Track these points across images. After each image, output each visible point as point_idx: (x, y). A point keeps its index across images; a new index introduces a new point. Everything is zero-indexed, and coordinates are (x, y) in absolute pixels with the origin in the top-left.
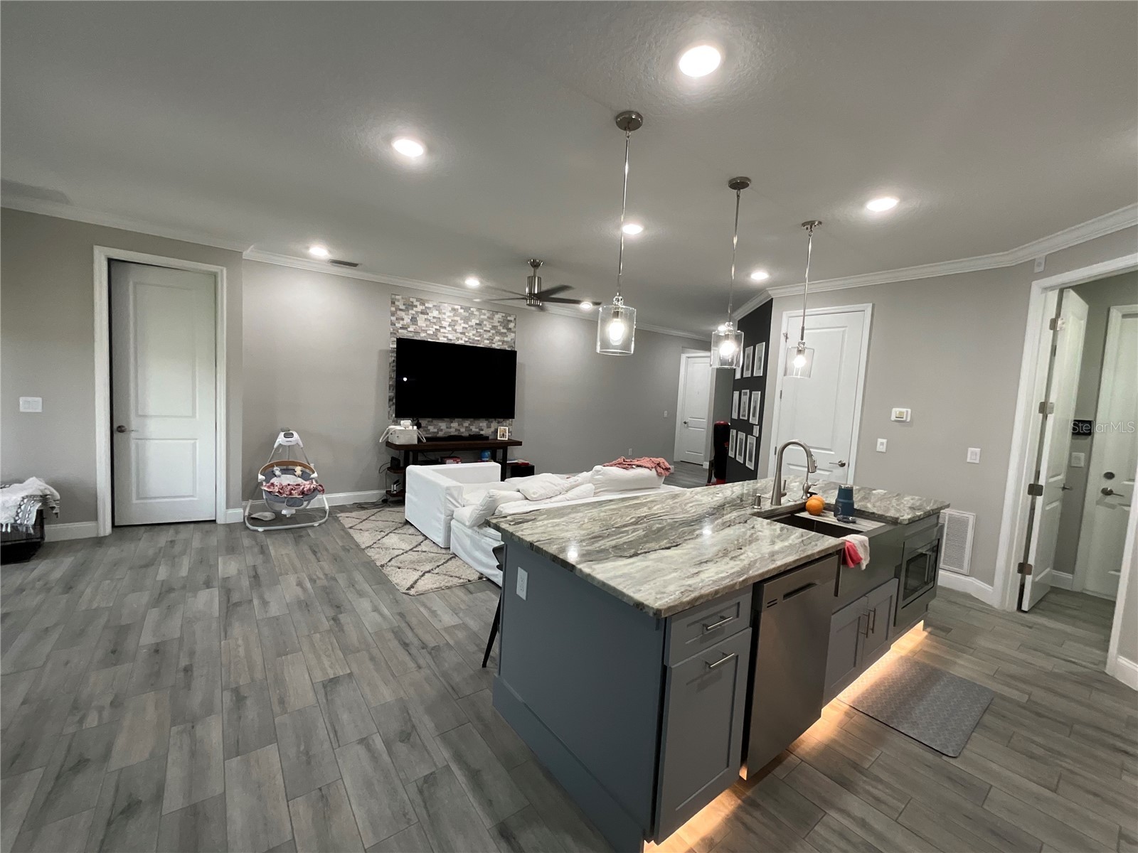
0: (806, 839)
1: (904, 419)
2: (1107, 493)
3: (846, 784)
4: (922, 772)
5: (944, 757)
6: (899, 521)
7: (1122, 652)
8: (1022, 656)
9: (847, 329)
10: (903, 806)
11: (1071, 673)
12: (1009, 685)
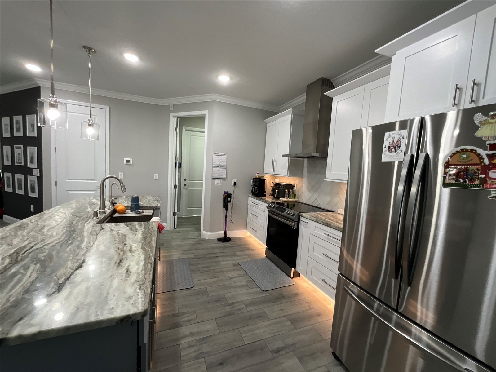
0: (182, 363)
1: (130, 163)
2: (185, 185)
3: (176, 326)
4: (191, 299)
5: (192, 289)
6: (158, 207)
7: (204, 230)
8: (184, 243)
9: (96, 117)
10: (195, 316)
11: (196, 242)
12: (188, 254)
